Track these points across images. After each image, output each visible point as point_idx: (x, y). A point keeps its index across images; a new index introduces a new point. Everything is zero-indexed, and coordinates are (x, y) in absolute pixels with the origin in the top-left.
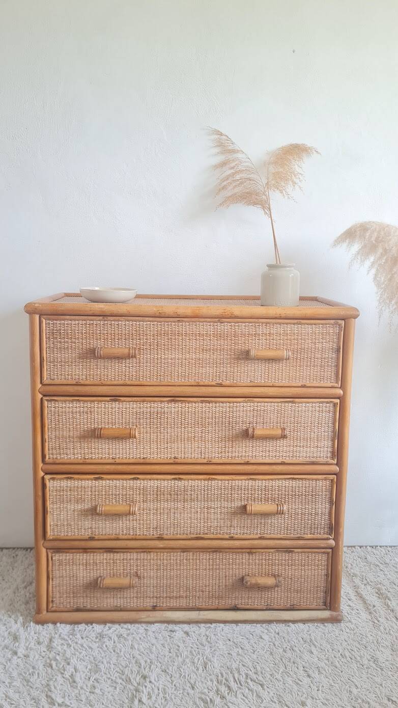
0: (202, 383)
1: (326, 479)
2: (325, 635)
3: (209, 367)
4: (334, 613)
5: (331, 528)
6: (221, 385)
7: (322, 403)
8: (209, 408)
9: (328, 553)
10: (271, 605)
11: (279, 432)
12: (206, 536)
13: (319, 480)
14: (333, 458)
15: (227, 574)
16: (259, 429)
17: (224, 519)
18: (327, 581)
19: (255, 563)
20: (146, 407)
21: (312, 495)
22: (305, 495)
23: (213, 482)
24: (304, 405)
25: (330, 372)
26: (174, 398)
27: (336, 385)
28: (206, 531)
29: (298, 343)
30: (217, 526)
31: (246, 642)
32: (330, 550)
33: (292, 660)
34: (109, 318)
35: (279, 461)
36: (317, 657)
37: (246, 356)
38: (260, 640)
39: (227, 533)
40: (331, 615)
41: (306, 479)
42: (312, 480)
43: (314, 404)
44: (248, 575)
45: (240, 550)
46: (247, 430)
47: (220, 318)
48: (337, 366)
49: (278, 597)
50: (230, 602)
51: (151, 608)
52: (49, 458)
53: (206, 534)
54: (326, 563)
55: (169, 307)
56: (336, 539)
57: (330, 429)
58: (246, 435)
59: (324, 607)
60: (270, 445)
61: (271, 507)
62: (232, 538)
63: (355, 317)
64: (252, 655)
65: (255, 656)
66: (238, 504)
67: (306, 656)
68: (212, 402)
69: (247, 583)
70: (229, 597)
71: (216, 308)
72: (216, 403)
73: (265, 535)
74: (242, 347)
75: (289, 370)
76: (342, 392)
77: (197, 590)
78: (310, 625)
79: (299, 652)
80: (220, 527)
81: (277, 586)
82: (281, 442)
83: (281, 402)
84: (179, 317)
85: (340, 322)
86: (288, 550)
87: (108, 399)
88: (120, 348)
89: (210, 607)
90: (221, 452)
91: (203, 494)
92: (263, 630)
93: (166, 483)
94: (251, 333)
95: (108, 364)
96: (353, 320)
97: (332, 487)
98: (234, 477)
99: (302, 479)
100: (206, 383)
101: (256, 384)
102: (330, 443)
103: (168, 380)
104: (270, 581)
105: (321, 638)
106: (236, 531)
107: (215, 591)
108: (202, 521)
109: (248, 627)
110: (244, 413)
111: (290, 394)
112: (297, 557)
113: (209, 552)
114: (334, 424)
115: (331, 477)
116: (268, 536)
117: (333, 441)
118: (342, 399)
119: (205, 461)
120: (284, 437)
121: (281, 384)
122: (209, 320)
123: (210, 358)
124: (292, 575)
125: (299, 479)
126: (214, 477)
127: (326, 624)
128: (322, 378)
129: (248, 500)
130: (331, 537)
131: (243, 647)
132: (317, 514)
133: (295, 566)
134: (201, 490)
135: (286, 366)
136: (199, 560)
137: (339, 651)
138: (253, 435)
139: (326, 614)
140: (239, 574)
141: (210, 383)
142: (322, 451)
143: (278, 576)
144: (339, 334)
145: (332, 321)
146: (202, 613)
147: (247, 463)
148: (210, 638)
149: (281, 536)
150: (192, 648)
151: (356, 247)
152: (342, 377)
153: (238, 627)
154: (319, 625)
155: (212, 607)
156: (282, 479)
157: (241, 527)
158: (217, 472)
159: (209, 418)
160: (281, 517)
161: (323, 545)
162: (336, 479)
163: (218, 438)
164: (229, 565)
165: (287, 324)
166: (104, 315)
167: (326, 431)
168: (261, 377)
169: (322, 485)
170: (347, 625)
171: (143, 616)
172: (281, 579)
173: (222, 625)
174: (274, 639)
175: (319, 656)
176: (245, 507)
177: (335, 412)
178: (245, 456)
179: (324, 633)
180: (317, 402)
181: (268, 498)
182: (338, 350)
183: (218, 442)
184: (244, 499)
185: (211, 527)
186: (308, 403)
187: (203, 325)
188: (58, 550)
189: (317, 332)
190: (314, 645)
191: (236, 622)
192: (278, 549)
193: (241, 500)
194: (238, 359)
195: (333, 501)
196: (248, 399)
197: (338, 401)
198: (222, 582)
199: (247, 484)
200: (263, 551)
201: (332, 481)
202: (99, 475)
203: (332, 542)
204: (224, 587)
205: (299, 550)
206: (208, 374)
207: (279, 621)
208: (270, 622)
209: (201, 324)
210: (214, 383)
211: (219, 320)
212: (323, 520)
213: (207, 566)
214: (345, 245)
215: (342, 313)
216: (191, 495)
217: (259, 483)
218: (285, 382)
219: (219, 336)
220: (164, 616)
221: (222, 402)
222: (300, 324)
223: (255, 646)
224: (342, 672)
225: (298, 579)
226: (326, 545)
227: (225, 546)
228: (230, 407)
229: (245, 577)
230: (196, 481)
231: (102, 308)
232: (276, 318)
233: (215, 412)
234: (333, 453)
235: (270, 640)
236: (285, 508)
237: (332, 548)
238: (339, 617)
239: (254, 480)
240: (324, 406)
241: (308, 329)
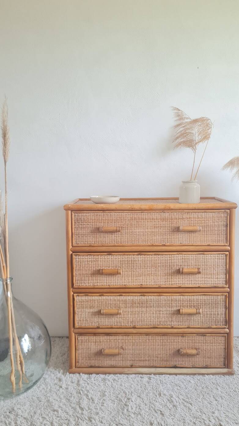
0: (154, 245)
1: (222, 295)
2: (225, 381)
3: (158, 236)
4: (230, 370)
5: (226, 322)
6: (164, 245)
7: (219, 254)
8: (159, 258)
9: (225, 337)
10: (195, 365)
11: (197, 270)
12: (158, 326)
13: (219, 295)
14: (226, 284)
15: (170, 348)
16: (186, 268)
17: (168, 317)
18: (225, 352)
19: (185, 342)
20: (126, 258)
21: (215, 304)
22: (212, 304)
23: (162, 297)
24: (209, 255)
25: (223, 237)
26: (140, 252)
27: (226, 244)
28: (158, 324)
29: (205, 222)
30: (164, 321)
31: (181, 383)
32: (226, 335)
33: (207, 393)
34: (106, 211)
35: (197, 286)
36: (221, 391)
37: (177, 230)
38: (190, 383)
39: (170, 325)
40: (228, 371)
41: (211, 295)
42: (215, 295)
43: (215, 255)
44: (182, 348)
45: (177, 335)
46: (179, 269)
47: (163, 210)
48: (227, 234)
49: (198, 360)
50: (173, 364)
51: (130, 366)
52: (76, 286)
53: (159, 325)
54: (224, 342)
55: (137, 205)
56: (229, 328)
57: (224, 268)
58: (179, 272)
59: (224, 366)
60: (192, 277)
61: (193, 310)
62: (172, 328)
63: (235, 208)
64: (185, 390)
65: (187, 391)
66: (175, 309)
67: (215, 391)
68: (160, 255)
69: (181, 352)
70: (171, 361)
71: (161, 205)
72: (162, 255)
73: (190, 326)
74: (175, 225)
75: (201, 237)
76: (230, 248)
77: (155, 356)
78: (217, 376)
79: (210, 389)
80: (166, 321)
81: (198, 354)
82: (198, 276)
83: (197, 254)
84: (142, 210)
85: (227, 210)
86: (203, 334)
87: (106, 253)
88: (112, 227)
89: (161, 366)
90: (166, 282)
91: (156, 303)
92: (190, 378)
93: (137, 298)
94: (180, 217)
95: (106, 235)
96: (234, 209)
97: (226, 299)
98: (173, 294)
99: (209, 295)
100: (157, 245)
101: (183, 245)
102: (224, 276)
103: (136, 243)
104: (194, 352)
105: (223, 383)
106: (175, 324)
107: (164, 357)
108: (156, 318)
109: (182, 376)
110: (177, 260)
111: (202, 250)
112: (208, 338)
113: (161, 336)
114: (226, 265)
115: (225, 294)
116: (192, 327)
117: (226, 275)
118: (230, 252)
119: (157, 286)
120: (199, 273)
121: (197, 245)
122: (157, 211)
123: (158, 231)
124: (205, 348)
125: (208, 295)
126: (162, 294)
127: (225, 376)
128: (218, 241)
129: (180, 307)
130: (226, 327)
131: (180, 386)
132: (218, 314)
133: (207, 343)
134: (155, 301)
135: (199, 235)
136: (155, 340)
137: (233, 389)
138: (183, 272)
139: (225, 370)
140: (177, 348)
141: (159, 245)
142: (220, 280)
143: (198, 349)
144: (227, 217)
145: (223, 211)
146: (157, 369)
147: (180, 288)
148: (162, 382)
149: (200, 326)
150: (152, 386)
151: (235, 170)
152: (229, 239)
153: (177, 377)
154: (221, 376)
155: (163, 366)
156: (199, 295)
157: (177, 321)
158: (164, 292)
159: (158, 263)
160: (199, 316)
161: (222, 332)
162: (228, 296)
163: (164, 274)
164: (171, 343)
165: (199, 212)
166: (103, 210)
167: (222, 269)
168: (186, 241)
169: (221, 298)
170: (237, 376)
171: (126, 370)
172: (200, 350)
173: (168, 375)
174: (197, 382)
175: (222, 391)
176: (179, 310)
177: (226, 259)
178: (178, 284)
179: (224, 380)
180: (217, 254)
181: (191, 306)
182: (227, 226)
183: (164, 276)
184: (179, 306)
185: (161, 321)
186: (212, 254)
187: (155, 214)
188: (81, 334)
189: (215, 216)
190: (218, 385)
191: (176, 374)
192: (198, 334)
193: (177, 307)
194: (173, 231)
195: (227, 307)
196: (179, 253)
197: (228, 253)
198: (168, 352)
199: (179, 298)
200: (189, 335)
201: (226, 296)
202: (102, 294)
203: (227, 330)
204: (169, 355)
205: (209, 335)
206: (157, 239)
207: (199, 374)
208: (195, 374)
209: (153, 213)
210: (161, 245)
211: (163, 211)
212: (222, 318)
213: (160, 343)
214: (229, 169)
215: (228, 206)
216: (150, 304)
217: (186, 297)
218: (199, 243)
219: (163, 220)
220: (137, 370)
221: (166, 255)
222: (206, 212)
223: (187, 385)
224: (234, 399)
225: (209, 351)
226: (224, 332)
227: (169, 332)
228: (170, 257)
229: (180, 350)
230: (153, 296)
231: (102, 206)
232: (193, 210)
233: (162, 260)
234: (226, 281)
235: (195, 383)
236: (201, 311)
237: (227, 334)
238: (233, 372)
239: (184, 295)
240: (220, 256)
241: (210, 215)
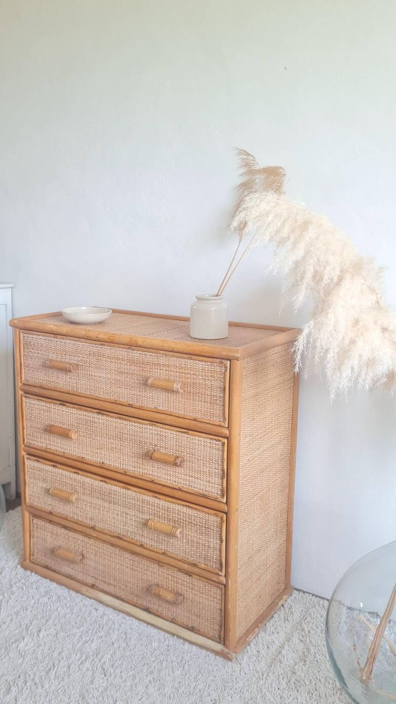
0: (119, 402)
1: (216, 515)
3: (124, 388)
4: (226, 650)
5: (220, 564)
6: (132, 406)
7: (212, 439)
8: (125, 424)
9: (221, 589)
10: (175, 619)
12: (125, 538)
14: (223, 496)
15: (143, 577)
17: (137, 528)
19: (164, 576)
21: (205, 527)
22: (199, 526)
23: (129, 492)
24: (197, 438)
25: (217, 410)
26: (99, 411)
27: (224, 424)
28: (125, 534)
29: (191, 377)
30: (132, 532)
32: (222, 587)
34: (59, 336)
35: (178, 486)
39: (139, 541)
40: (222, 650)
42: (205, 512)
43: (205, 440)
45: (151, 560)
47: (132, 346)
48: (224, 405)
49: (181, 614)
50: (145, 604)
51: (91, 585)
52: (27, 442)
53: (125, 536)
54: (220, 598)
56: (226, 577)
57: (220, 467)
58: (149, 456)
59: (219, 640)
60: (171, 470)
62: (142, 546)
63: (236, 360)
68: (127, 420)
70: (144, 599)
72: (129, 421)
73: (168, 553)
74: (147, 374)
75: (184, 402)
76: (228, 433)
77: (122, 583)
80: (135, 534)
82: (179, 470)
83: (179, 432)
84: (100, 341)
85: (225, 361)
86: (188, 573)
87: (59, 402)
90: (135, 467)
91: (122, 500)
93: (96, 483)
94: (154, 362)
97: (222, 524)
98: (144, 491)
99: (195, 509)
100: (121, 403)
101: (157, 411)
102: (220, 481)
103: (97, 394)
104: (170, 597)
106: (146, 541)
107: (135, 590)
108: (122, 524)
110: (150, 434)
111: (184, 425)
112: (196, 583)
114: (223, 462)
115: (222, 515)
116: (171, 555)
117: (222, 479)
118: (229, 439)
119: (123, 471)
121: (177, 415)
122: (122, 346)
123: (125, 381)
124: (192, 598)
126: (129, 487)
127: (217, 657)
128: (212, 415)
130: (221, 574)
132: (209, 547)
133: (194, 590)
134: (121, 496)
135: (182, 398)
136: (123, 557)
139: (219, 647)
140: (152, 581)
141: (125, 403)
142: (214, 487)
144: (225, 374)
145: (218, 360)
147: (154, 482)
152: (228, 416)
154: (211, 654)
156: (181, 504)
157: (149, 538)
158: (132, 483)
159: (125, 434)
160: (180, 540)
161: (215, 579)
162: (225, 519)
163: (132, 453)
164: (144, 570)
165: (181, 358)
167: (216, 468)
168: (163, 404)
169: (214, 520)
171: (84, 589)
173: (135, 620)
176: (147, 521)
177: (223, 451)
178: (152, 475)
180: (208, 438)
181: (169, 519)
182: (225, 390)
183: (132, 456)
185: (128, 531)
186: (201, 437)
188: (35, 516)
189: (206, 369)
191: (148, 624)
192: (179, 569)
193: (149, 514)
194: (145, 384)
195: (222, 538)
196: (152, 423)
197: (225, 441)
198: (140, 583)
199: (153, 501)
200: (168, 566)
201: (222, 518)
202: (55, 463)
203: (223, 580)
204: (141, 588)
205: (197, 577)
206: (122, 394)
209: (118, 349)
210: (127, 404)
211: (130, 348)
212: (215, 555)
213: (129, 565)
216: (114, 498)
218: (181, 413)
219: (132, 362)
220: (98, 595)
221: (134, 422)
222: (191, 360)
225: (197, 604)
226: (219, 580)
227: (140, 552)
228: (140, 428)
230: (117, 487)
231: (51, 328)
232: (171, 351)
233: (130, 429)
234: (222, 491)
237: (224, 585)
239: (159, 499)
240: (214, 443)
241: (199, 365)
